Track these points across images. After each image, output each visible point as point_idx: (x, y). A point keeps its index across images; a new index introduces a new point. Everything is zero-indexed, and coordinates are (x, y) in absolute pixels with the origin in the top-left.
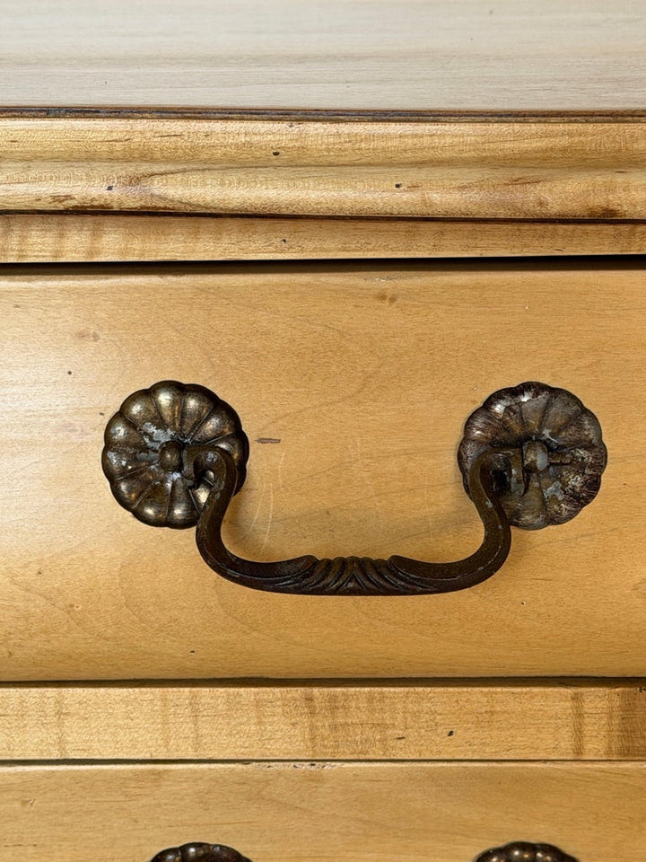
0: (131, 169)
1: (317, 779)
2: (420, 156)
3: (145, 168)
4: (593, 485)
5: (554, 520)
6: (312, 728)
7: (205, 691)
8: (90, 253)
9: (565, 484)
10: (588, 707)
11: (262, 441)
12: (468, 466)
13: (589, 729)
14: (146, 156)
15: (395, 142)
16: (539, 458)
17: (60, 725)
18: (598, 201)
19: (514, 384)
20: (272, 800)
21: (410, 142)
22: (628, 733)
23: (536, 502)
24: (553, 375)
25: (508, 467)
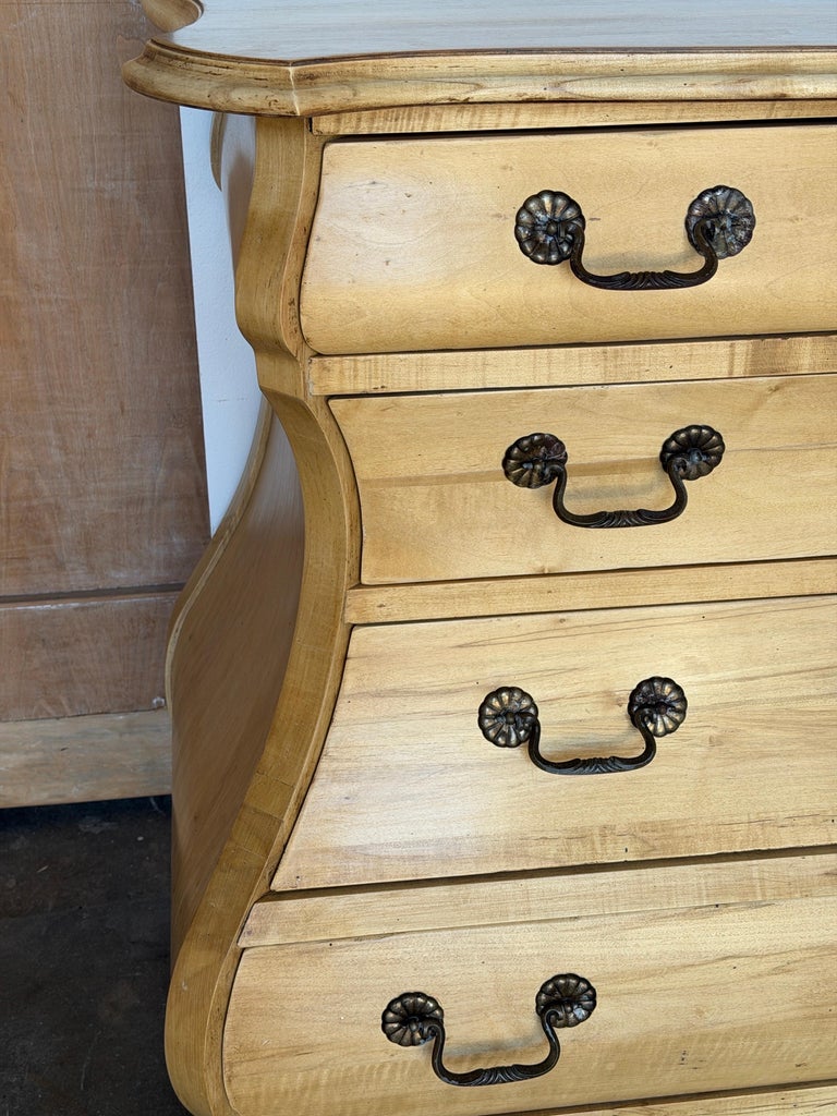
0: (554, 79)
1: (603, 395)
2: (692, 70)
3: (561, 79)
4: (749, 236)
5: (730, 255)
6: (606, 367)
7: (556, 350)
8: (514, 124)
9: (736, 236)
10: (737, 350)
11: (592, 219)
12: (691, 228)
13: (737, 362)
14: (559, 73)
15: (679, 63)
16: (727, 223)
17: (484, 371)
18: (778, 90)
19: (712, 187)
20: (579, 408)
21: (686, 63)
22: (754, 363)
23: (723, 245)
24: (731, 181)
25: (713, 226)
